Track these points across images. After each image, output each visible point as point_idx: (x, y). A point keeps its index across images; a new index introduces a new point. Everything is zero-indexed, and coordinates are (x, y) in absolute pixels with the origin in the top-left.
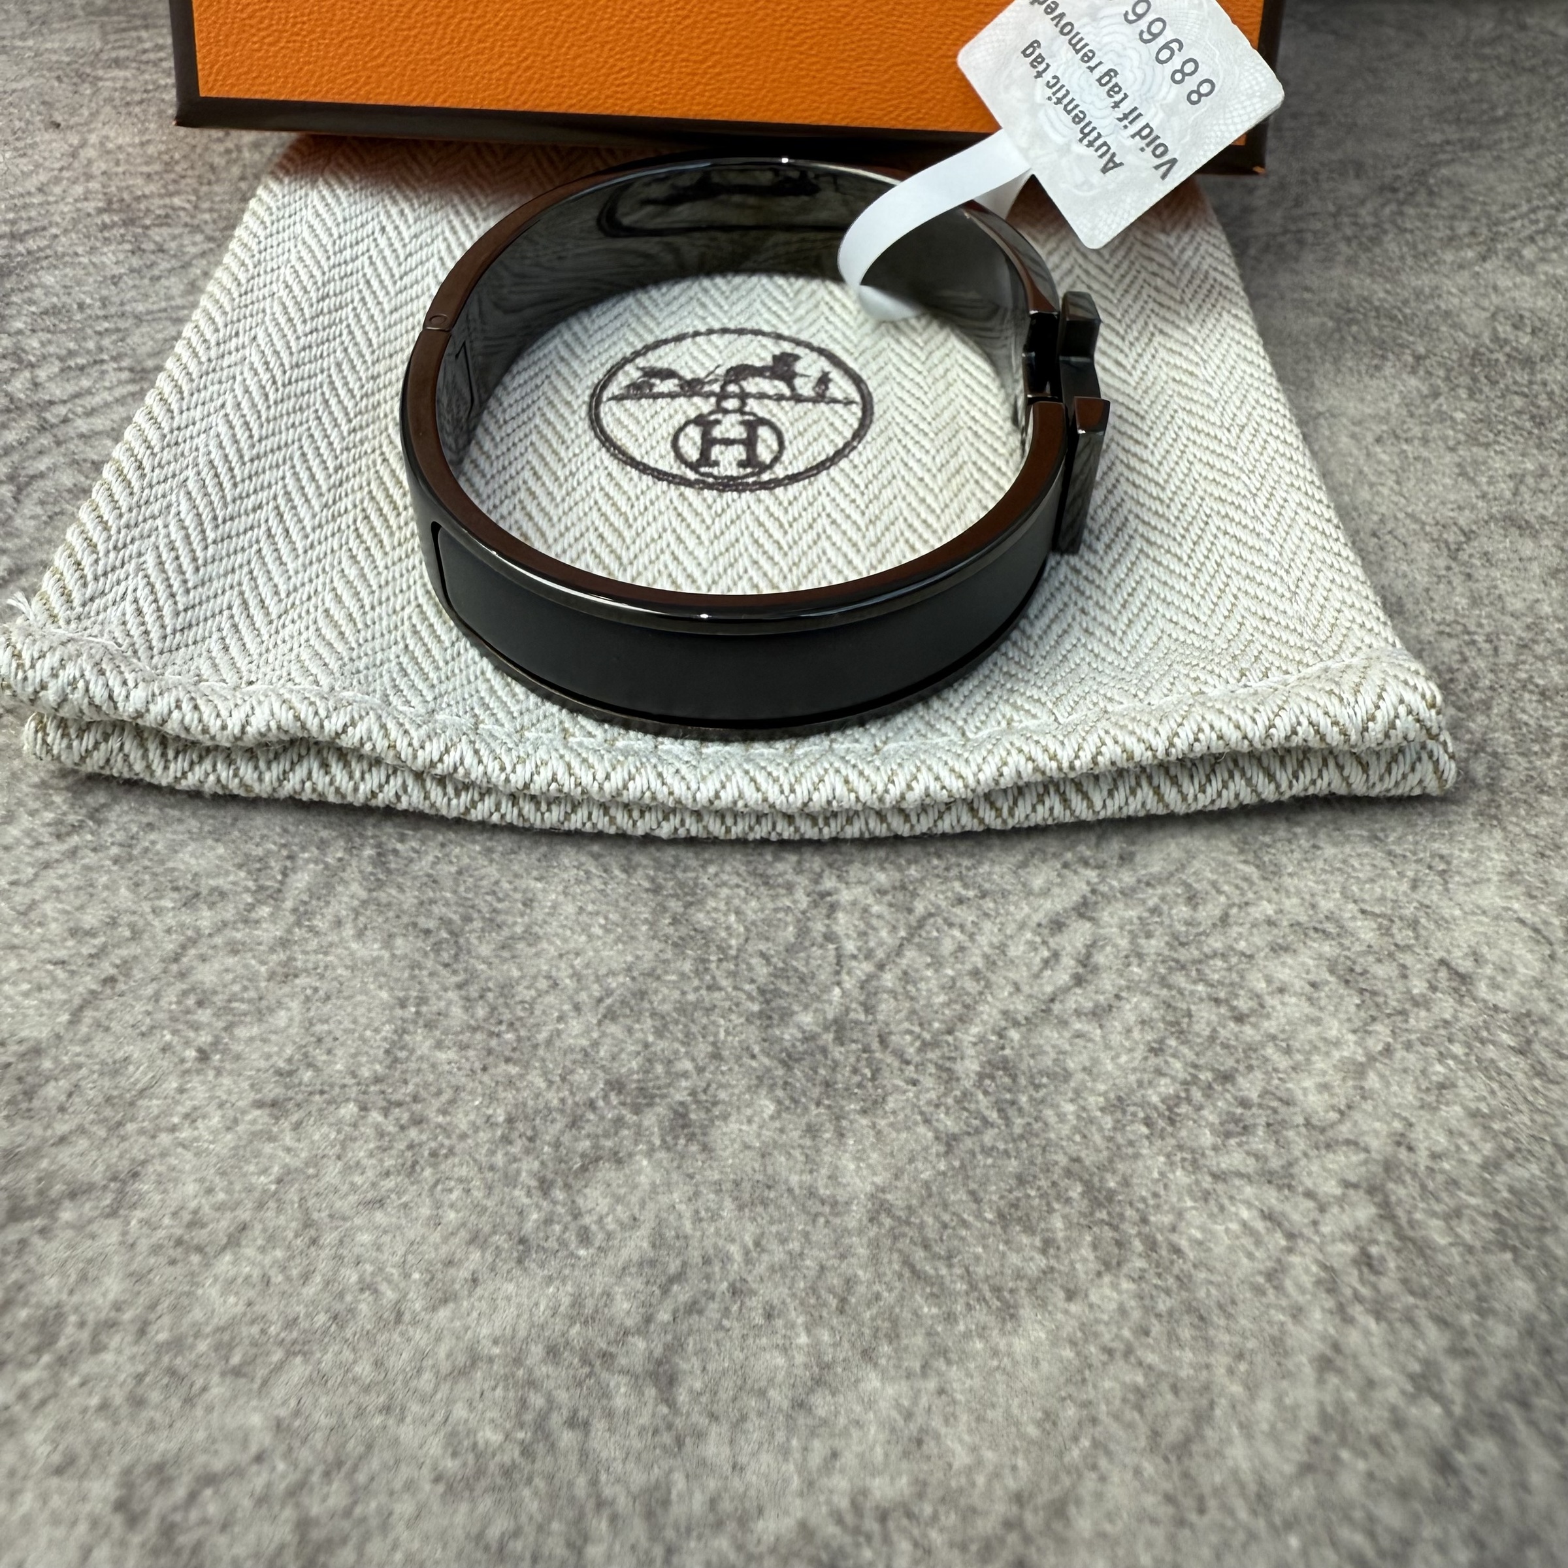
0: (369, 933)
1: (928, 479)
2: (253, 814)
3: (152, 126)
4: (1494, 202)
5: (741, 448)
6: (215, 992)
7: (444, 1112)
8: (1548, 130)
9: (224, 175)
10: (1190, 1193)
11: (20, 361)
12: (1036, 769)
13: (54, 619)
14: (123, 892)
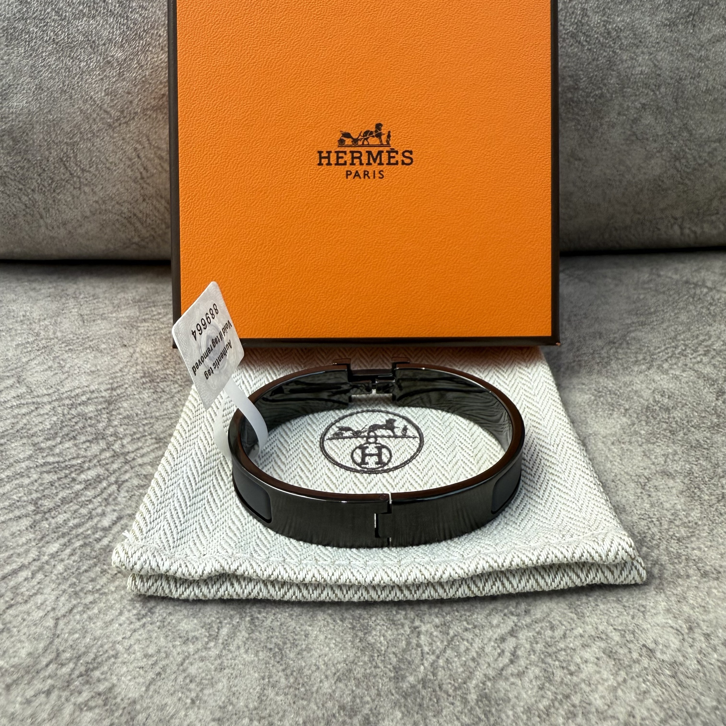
0: (250, 650)
1: (445, 467)
2: (206, 607)
3: (158, 343)
4: (652, 346)
5: (376, 457)
6: (196, 677)
7: (281, 721)
8: (671, 316)
11: (117, 437)
13: (137, 539)
14: (162, 639)
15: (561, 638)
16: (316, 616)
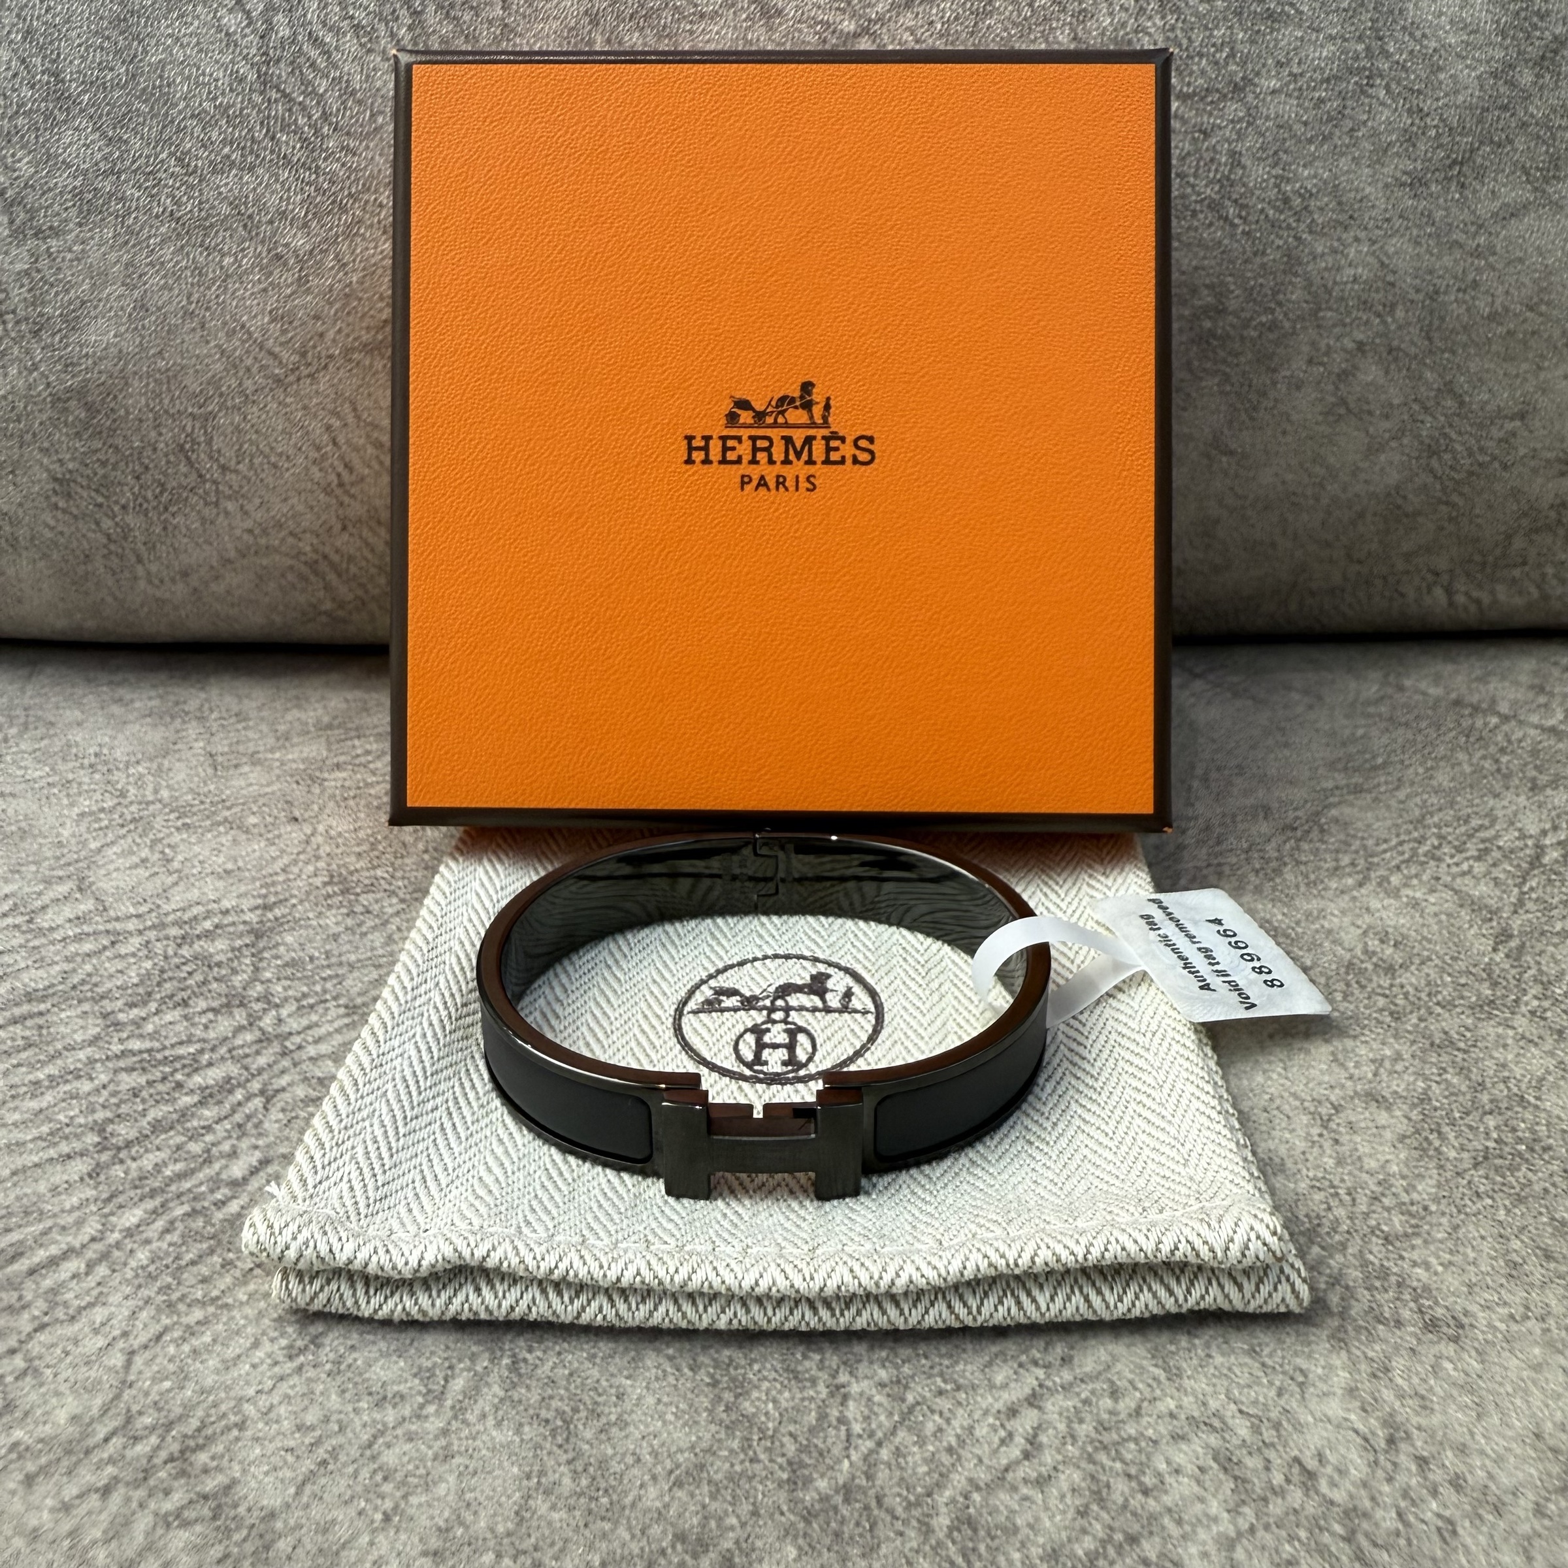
0: (505, 1423)
2: (426, 1336)
3: (362, 815)
4: (1371, 837)
5: (785, 1051)
6: (396, 1471)
7: (557, 1559)
9: (412, 850)
11: (269, 1002)
13: (295, 1198)
14: (334, 1397)
15: (1130, 1415)
16: (642, 1360)
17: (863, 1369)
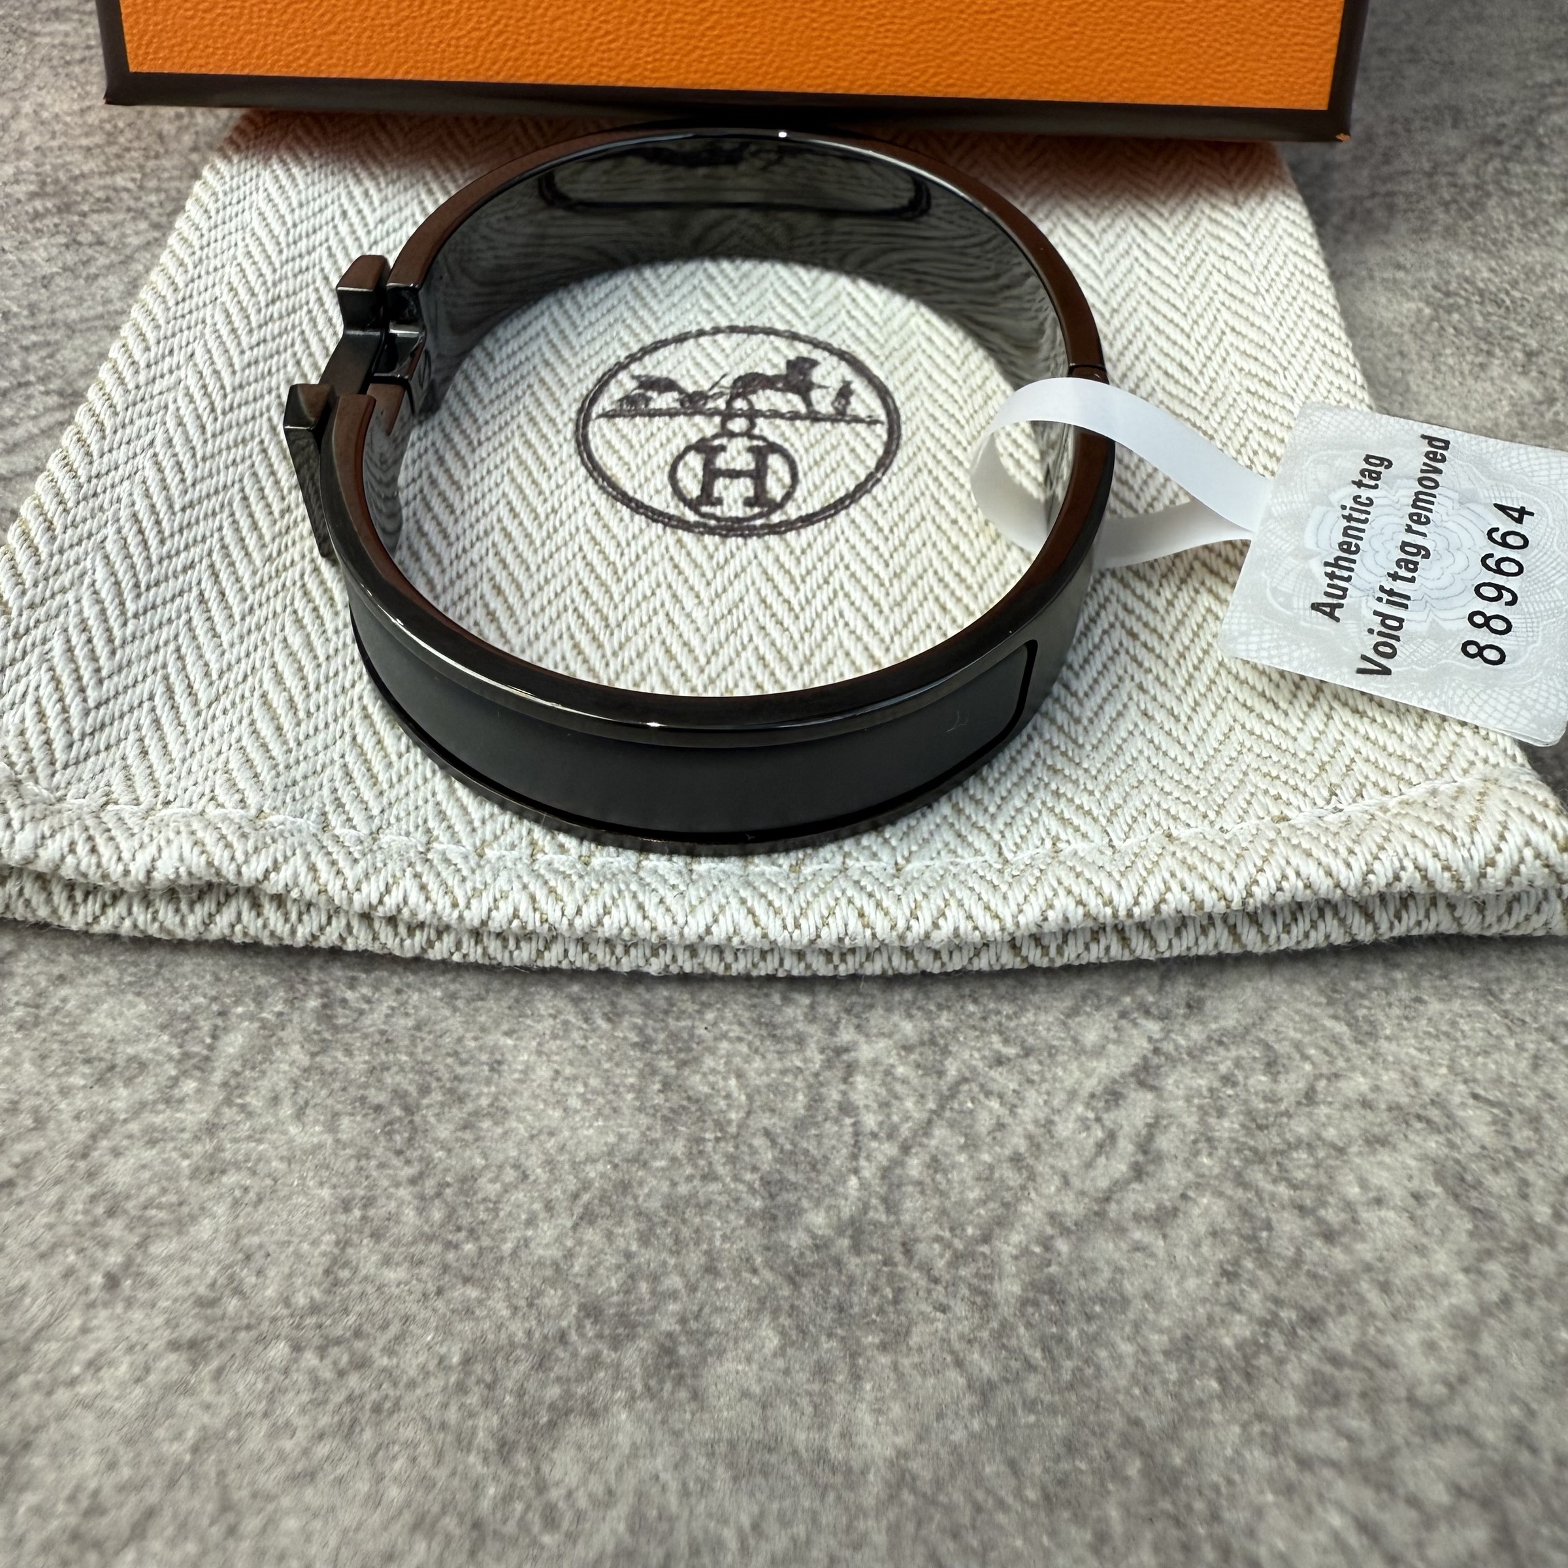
0: (309, 1111)
2: (181, 958)
5: (748, 482)
6: (128, 1197)
7: (389, 1351)
9: (173, 145)
10: (1271, 1480)
12: (1087, 915)
15: (1299, 1103)
17: (876, 1018)
